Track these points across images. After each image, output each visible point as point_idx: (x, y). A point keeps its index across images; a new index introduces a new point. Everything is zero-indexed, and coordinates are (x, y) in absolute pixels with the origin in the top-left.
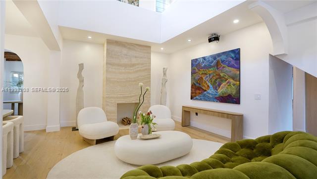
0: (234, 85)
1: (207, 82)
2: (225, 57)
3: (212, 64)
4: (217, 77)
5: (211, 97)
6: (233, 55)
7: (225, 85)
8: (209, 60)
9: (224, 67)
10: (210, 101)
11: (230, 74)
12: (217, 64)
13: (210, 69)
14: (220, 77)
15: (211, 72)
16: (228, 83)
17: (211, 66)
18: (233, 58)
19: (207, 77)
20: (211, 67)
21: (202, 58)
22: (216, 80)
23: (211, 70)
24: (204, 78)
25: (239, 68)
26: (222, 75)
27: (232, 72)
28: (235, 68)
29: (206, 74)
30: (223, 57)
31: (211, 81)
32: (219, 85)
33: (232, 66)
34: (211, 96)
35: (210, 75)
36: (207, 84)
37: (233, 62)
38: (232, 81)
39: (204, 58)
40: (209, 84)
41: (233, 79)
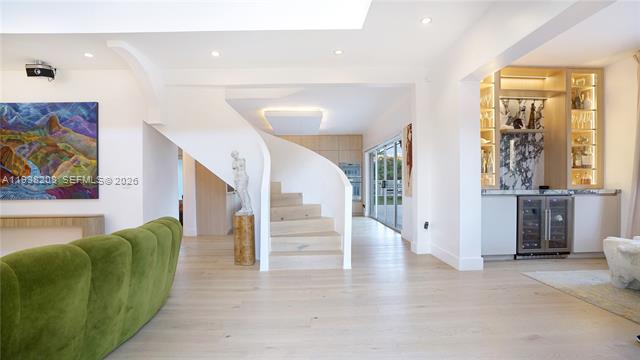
0: (87, 165)
1: (24, 159)
2: (68, 113)
3: (37, 123)
4: (50, 149)
5: (36, 189)
6: (84, 112)
7: (69, 166)
8: (29, 114)
9: (65, 132)
10: (32, 198)
11: (78, 146)
12: (51, 123)
13: (31, 133)
14: (57, 150)
15: (33, 139)
16: (74, 161)
17: (32, 125)
18: (83, 117)
19: (24, 148)
20: (37, 128)
21: (9, 104)
22: (47, 155)
23: (35, 135)
24: (15, 150)
25: (96, 137)
26: (61, 146)
27: (82, 143)
28: (90, 136)
29: (20, 142)
30: (64, 113)
31: (36, 158)
32: (55, 166)
33: (83, 132)
34: (33, 188)
35: (31, 144)
36: (22, 163)
37: (84, 125)
38: (82, 158)
39: (15, 107)
40: (30, 164)
41: (85, 154)
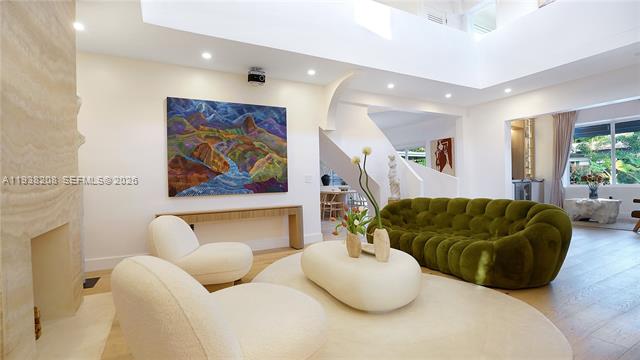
0: (279, 163)
1: (222, 156)
2: (263, 115)
3: (234, 122)
4: (247, 147)
5: (235, 184)
6: (276, 116)
7: (263, 163)
8: (226, 113)
9: (260, 132)
10: (232, 193)
11: (271, 145)
12: (247, 123)
13: (230, 131)
14: (253, 149)
15: (231, 137)
16: (269, 158)
17: (231, 124)
18: (275, 119)
19: (222, 145)
20: (232, 126)
21: (207, 102)
22: (245, 152)
23: (232, 134)
24: (213, 147)
25: (285, 138)
26: (257, 144)
27: (276, 143)
28: (281, 136)
29: (218, 138)
30: (259, 115)
31: (234, 155)
32: (252, 163)
33: (276, 133)
34: (233, 183)
35: (229, 142)
36: (221, 159)
37: (277, 127)
38: (275, 156)
39: (213, 105)
40: (229, 160)
41: (278, 154)
